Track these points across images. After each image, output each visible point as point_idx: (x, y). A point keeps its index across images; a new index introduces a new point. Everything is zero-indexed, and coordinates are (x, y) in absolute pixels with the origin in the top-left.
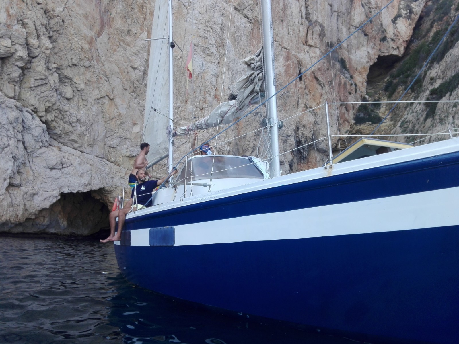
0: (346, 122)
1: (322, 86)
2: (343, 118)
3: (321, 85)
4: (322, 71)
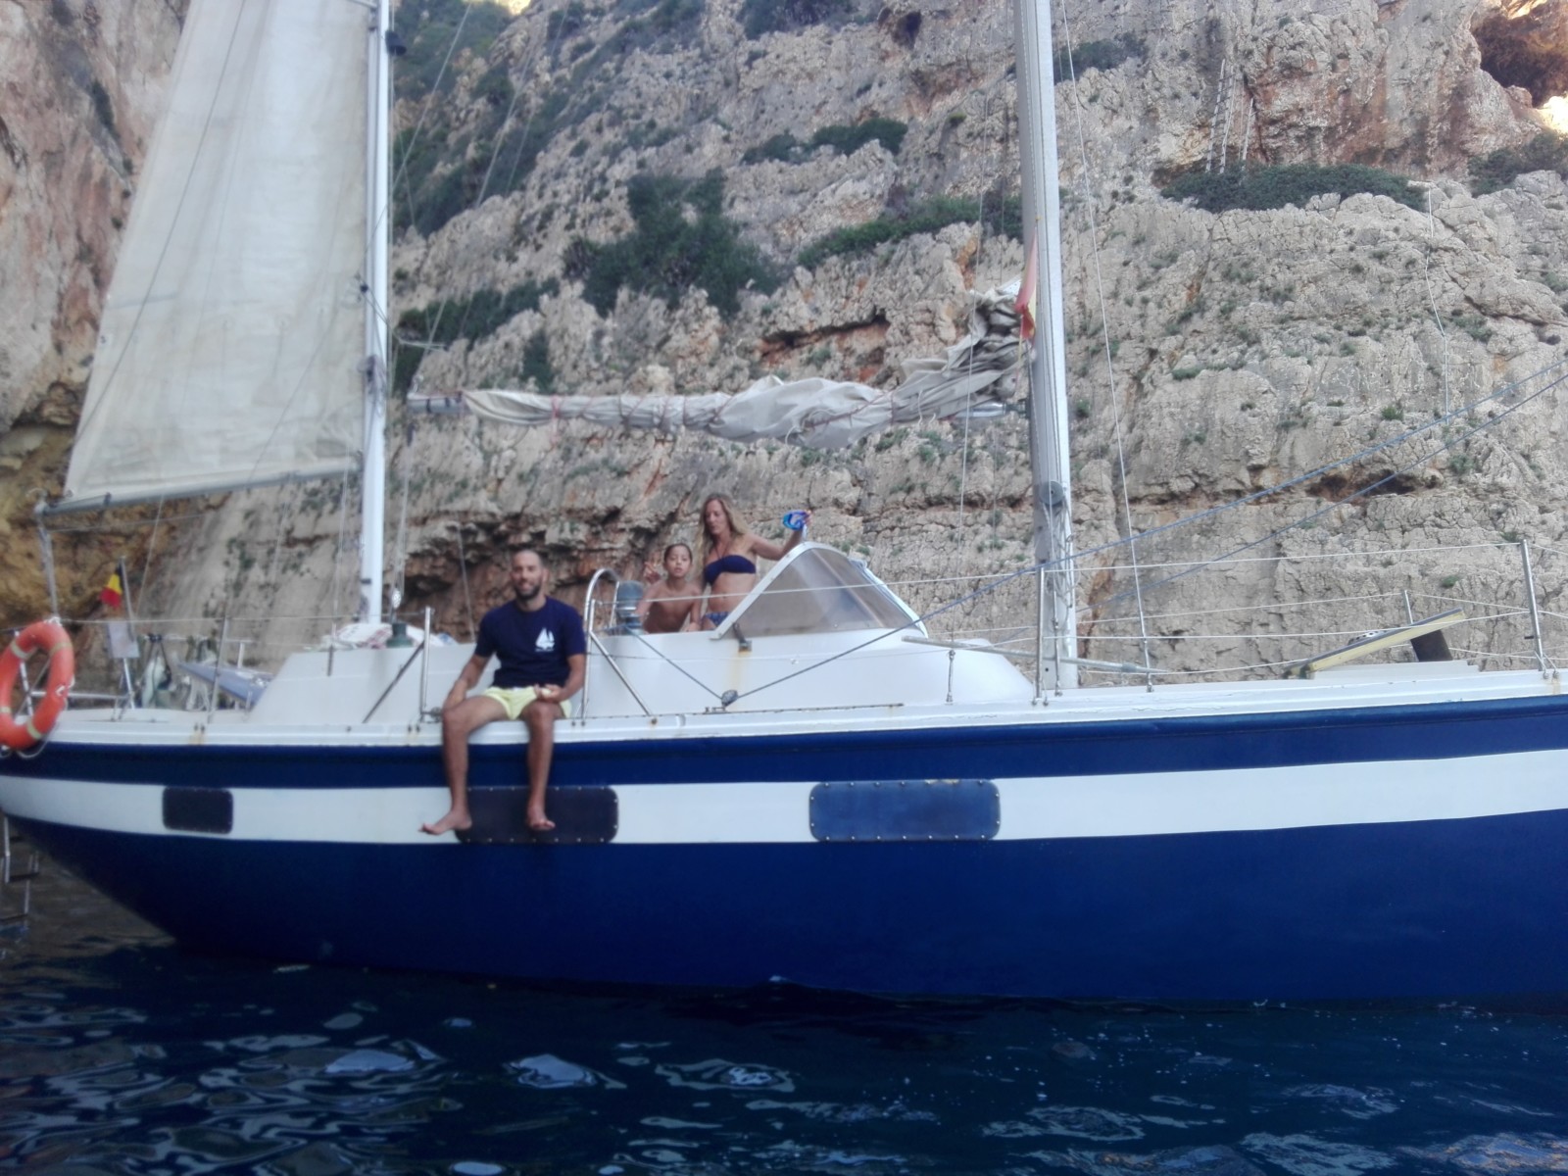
0: (88, 326)
1: (17, 157)
2: (80, 305)
3: (12, 155)
4: (26, 103)
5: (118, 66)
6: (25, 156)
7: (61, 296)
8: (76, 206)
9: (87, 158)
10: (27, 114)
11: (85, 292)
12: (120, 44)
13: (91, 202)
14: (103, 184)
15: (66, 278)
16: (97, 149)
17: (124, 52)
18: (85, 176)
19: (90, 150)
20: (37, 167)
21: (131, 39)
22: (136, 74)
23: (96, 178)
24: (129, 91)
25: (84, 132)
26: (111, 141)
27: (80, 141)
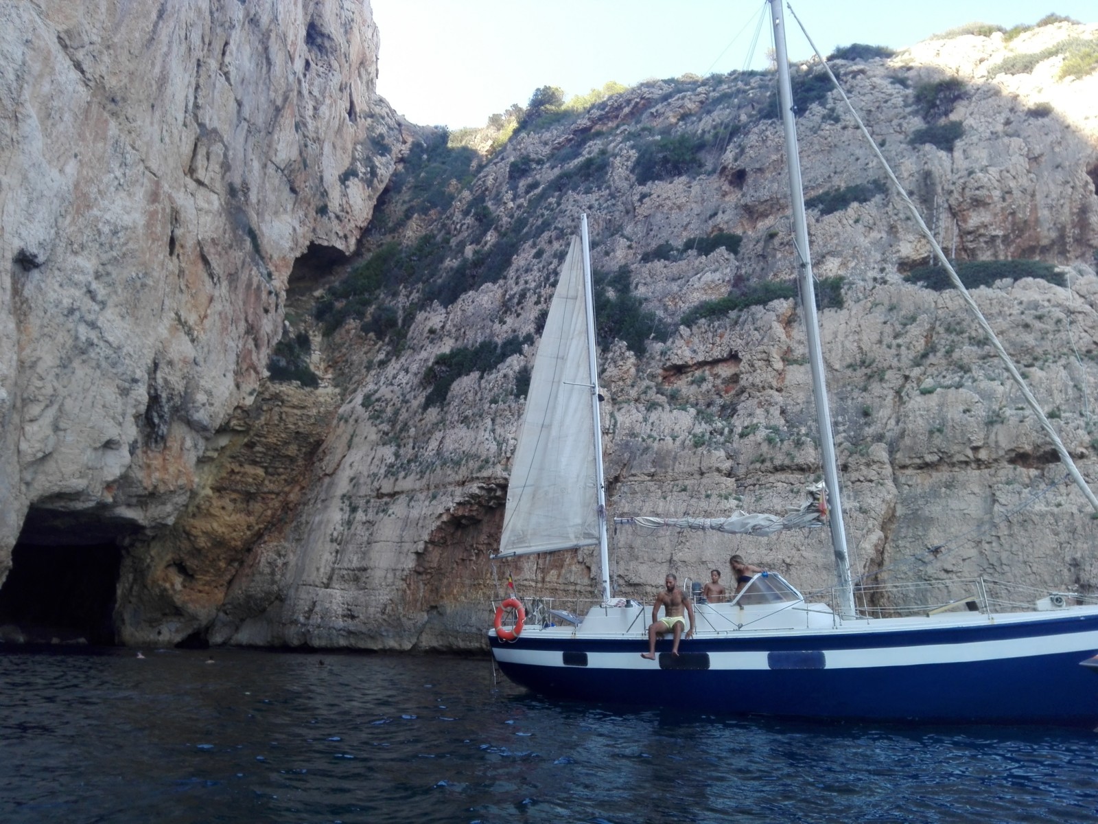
0: (252, 372)
1: (215, 280)
2: (248, 361)
3: (213, 278)
4: (219, 248)
5: (258, 214)
6: (219, 278)
7: (238, 356)
8: (245, 303)
9: (250, 274)
10: (220, 255)
11: (250, 352)
12: (259, 201)
13: (252, 299)
14: (259, 288)
15: (240, 346)
16: (255, 268)
17: (261, 205)
18: (249, 285)
19: (251, 270)
20: (225, 283)
21: (265, 197)
22: (267, 218)
23: (255, 286)
24: (264, 228)
25: (248, 259)
26: (261, 262)
27: (246, 265)
